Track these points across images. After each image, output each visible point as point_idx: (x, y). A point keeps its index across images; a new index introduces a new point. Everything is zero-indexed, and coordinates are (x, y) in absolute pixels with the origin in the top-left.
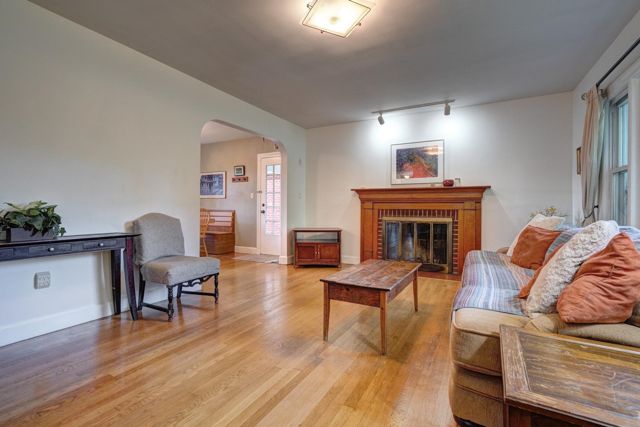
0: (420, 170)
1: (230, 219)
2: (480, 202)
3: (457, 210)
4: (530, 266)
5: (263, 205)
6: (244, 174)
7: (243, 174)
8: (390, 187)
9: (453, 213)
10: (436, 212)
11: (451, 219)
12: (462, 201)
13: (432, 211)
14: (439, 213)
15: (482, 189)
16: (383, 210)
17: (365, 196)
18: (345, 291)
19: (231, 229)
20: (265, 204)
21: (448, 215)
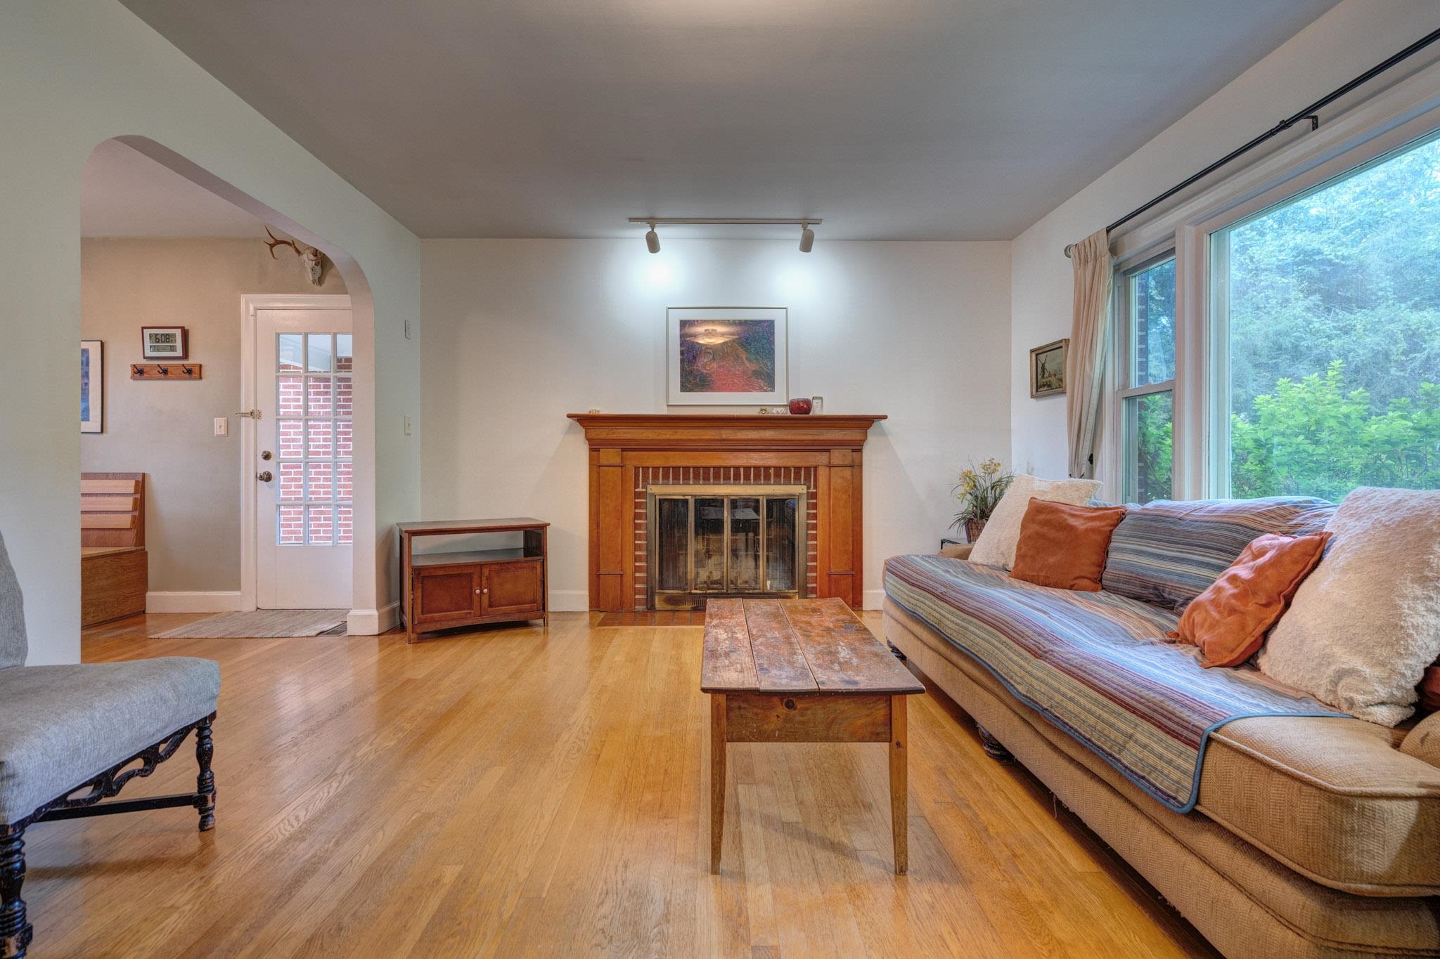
0: (735, 374)
1: (128, 504)
2: (860, 450)
3: (816, 468)
4: (1072, 583)
5: (267, 456)
6: (186, 355)
7: (179, 353)
8: (664, 411)
9: (806, 474)
10: (772, 471)
11: (805, 487)
12: (825, 447)
13: (762, 469)
14: (777, 475)
15: (865, 423)
16: (648, 468)
17: (600, 433)
18: (782, 710)
19: (130, 537)
20: (273, 452)
21: (797, 478)
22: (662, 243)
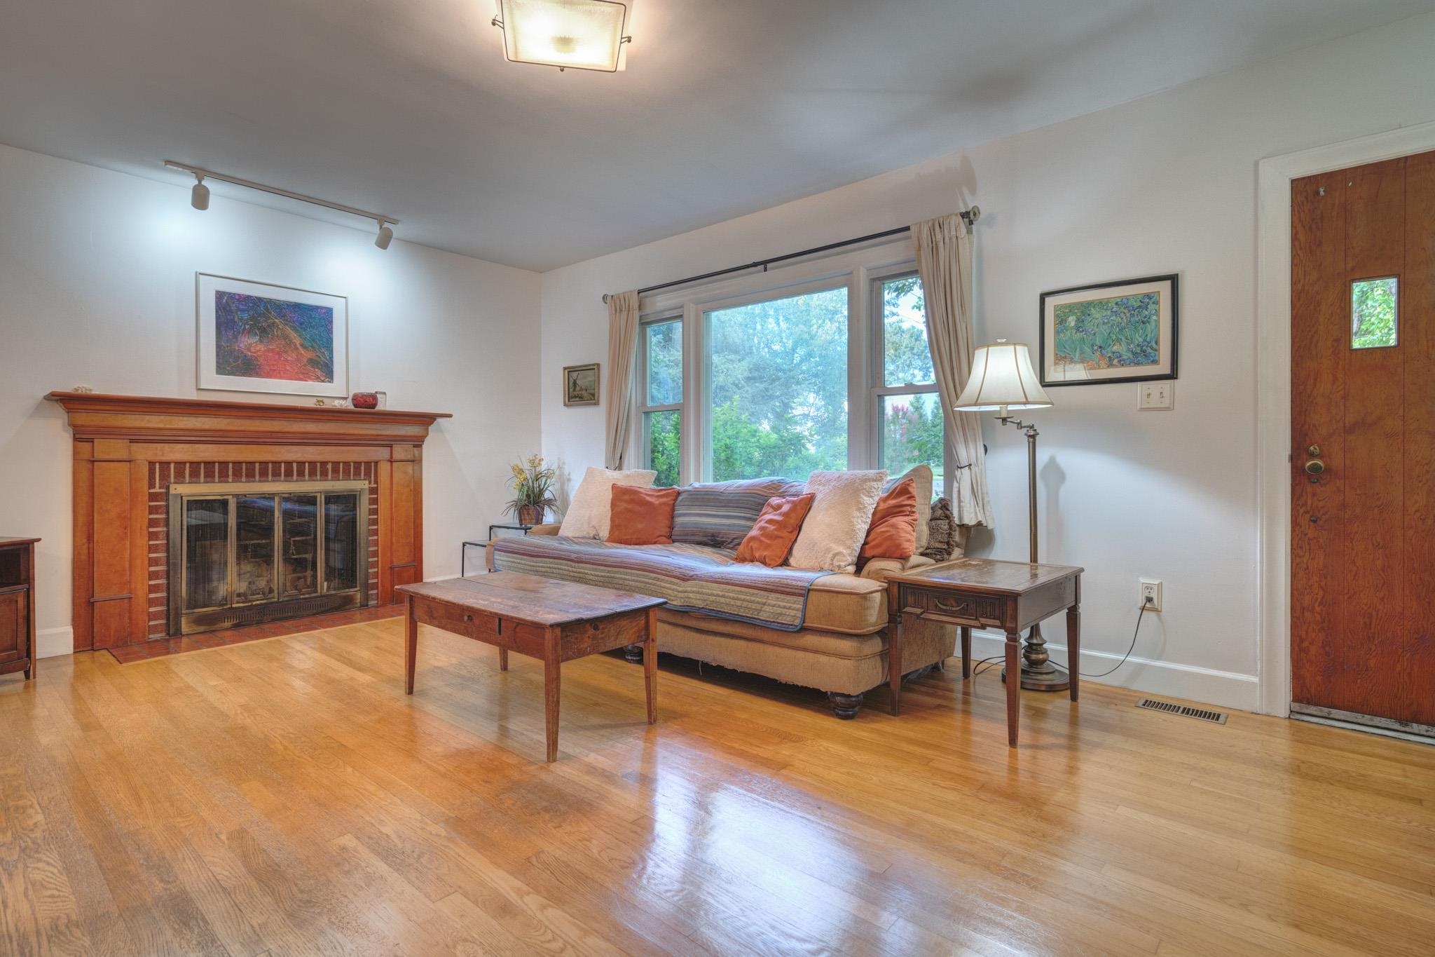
0: (287, 361)
2: (420, 446)
3: (376, 463)
8: (192, 395)
9: (369, 469)
10: (329, 466)
11: (367, 482)
12: (389, 443)
13: (319, 465)
14: (336, 470)
15: (427, 419)
16: (169, 463)
17: (84, 419)
18: (591, 632)
21: (357, 473)
22: (212, 200)
